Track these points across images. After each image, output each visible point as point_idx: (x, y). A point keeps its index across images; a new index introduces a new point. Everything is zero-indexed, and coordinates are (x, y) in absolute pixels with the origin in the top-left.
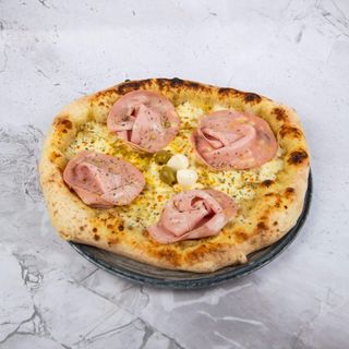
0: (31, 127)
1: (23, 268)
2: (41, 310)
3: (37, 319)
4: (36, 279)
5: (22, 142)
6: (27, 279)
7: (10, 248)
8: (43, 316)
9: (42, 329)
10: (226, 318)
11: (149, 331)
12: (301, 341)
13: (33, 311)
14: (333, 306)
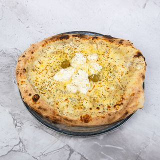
0: (16, 49)
1: (14, 120)
2: (23, 140)
3: (21, 144)
4: (20, 125)
5: (12, 56)
6: (16, 125)
7: (8, 110)
8: (24, 143)
9: (23, 149)
10: (106, 146)
11: (72, 151)
12: (140, 157)
13: (19, 141)
14: (155, 141)
